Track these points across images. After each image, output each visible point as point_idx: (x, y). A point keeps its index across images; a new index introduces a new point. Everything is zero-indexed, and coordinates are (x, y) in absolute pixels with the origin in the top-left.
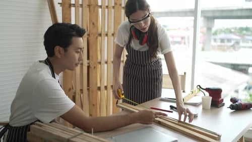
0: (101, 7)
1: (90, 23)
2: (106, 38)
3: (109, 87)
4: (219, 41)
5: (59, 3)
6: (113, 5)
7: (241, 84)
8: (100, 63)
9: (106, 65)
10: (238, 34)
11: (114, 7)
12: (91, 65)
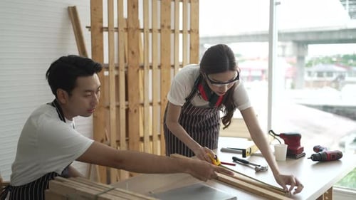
0: (143, 30)
1: (128, 52)
2: (150, 71)
3: (155, 137)
4: (316, 74)
5: (87, 27)
6: (159, 27)
7: (349, 134)
8: (143, 105)
9: (151, 108)
10: (342, 64)
11: (160, 31)
12: (131, 109)
